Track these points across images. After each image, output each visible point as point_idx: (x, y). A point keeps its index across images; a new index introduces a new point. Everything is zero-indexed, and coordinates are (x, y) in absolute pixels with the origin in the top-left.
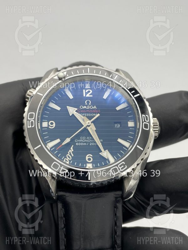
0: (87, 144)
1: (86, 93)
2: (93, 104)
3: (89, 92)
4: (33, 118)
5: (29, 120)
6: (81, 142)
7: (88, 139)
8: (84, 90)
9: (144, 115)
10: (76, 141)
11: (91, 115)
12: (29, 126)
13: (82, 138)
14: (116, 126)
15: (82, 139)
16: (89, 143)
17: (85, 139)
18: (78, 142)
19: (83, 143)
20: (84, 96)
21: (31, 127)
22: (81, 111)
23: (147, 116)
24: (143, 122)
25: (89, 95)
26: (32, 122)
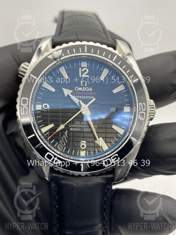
0: (81, 130)
1: (82, 73)
2: (89, 86)
3: (85, 71)
4: (26, 104)
5: (23, 107)
6: (75, 128)
7: (82, 124)
8: (80, 69)
9: (141, 104)
10: (70, 126)
11: (87, 97)
12: (23, 113)
13: (76, 123)
14: (112, 110)
15: (77, 125)
16: (83, 128)
17: (79, 125)
18: (73, 127)
19: (78, 128)
20: (80, 75)
21: (24, 114)
22: (76, 93)
23: (144, 105)
24: (139, 112)
25: (85, 75)
26: (25, 109)
